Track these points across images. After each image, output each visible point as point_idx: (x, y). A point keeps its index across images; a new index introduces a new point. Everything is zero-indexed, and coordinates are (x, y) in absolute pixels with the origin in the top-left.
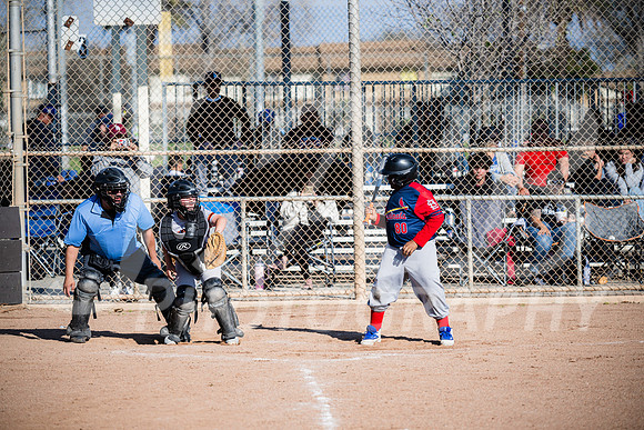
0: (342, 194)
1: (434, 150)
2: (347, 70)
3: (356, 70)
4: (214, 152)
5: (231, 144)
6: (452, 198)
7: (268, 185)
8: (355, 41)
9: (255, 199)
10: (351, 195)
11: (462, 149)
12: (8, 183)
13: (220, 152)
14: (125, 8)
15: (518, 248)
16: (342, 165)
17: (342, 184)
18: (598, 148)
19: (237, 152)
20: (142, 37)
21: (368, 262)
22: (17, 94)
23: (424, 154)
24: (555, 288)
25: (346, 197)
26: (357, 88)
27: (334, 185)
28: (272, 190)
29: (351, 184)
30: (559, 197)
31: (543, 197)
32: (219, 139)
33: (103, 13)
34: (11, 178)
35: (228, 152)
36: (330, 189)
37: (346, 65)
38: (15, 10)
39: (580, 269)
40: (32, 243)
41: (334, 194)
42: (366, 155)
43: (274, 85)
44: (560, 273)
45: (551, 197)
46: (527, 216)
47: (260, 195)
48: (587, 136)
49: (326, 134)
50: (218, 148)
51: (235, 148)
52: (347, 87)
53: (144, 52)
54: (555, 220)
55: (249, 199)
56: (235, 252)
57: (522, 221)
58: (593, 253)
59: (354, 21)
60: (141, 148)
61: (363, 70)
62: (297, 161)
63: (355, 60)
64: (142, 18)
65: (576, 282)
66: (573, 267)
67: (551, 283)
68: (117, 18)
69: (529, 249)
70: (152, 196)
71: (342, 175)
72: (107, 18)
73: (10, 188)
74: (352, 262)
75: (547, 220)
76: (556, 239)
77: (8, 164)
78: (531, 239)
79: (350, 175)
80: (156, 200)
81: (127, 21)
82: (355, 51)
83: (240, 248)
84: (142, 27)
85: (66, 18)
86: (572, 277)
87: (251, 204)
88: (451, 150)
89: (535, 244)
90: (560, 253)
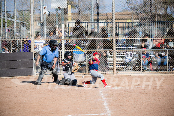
0: (111, 49)
1: (133, 38)
2: (112, 19)
3: (114, 19)
4: (80, 39)
5: (84, 37)
6: (137, 50)
7: (93, 47)
8: (114, 12)
9: (90, 50)
10: (113, 49)
11: (139, 38)
12: (30, 46)
13: (81, 39)
14: (58, 4)
15: (153, 62)
16: (111, 42)
17: (111, 47)
18: (172, 38)
19: (85, 39)
20: (63, 11)
21: (117, 65)
22: (32, 25)
23: (130, 39)
24: (162, 72)
25: (112, 50)
26: (114, 24)
27: (109, 47)
28: (94, 48)
29: (113, 47)
30: (163, 50)
31: (159, 50)
32: (81, 36)
33: (53, 6)
34: (31, 45)
35: (83, 39)
36: (108, 48)
37: (112, 18)
38: (32, 5)
39: (168, 67)
40: (36, 61)
41: (109, 49)
42: (116, 40)
43: (94, 23)
44: (163, 68)
45: (161, 50)
46: (155, 54)
47: (91, 49)
48: (170, 35)
49: (107, 35)
50: (81, 38)
51: (85, 38)
52: (112, 23)
53: (63, 15)
54: (162, 55)
55: (88, 50)
56: (85, 63)
57: (154, 56)
58: (171, 63)
59: (113, 8)
60: (62, 38)
61: (116, 19)
62: (100, 41)
63: (114, 17)
64: (63, 7)
65: (167, 71)
66: (166, 67)
67: (161, 71)
68: (56, 7)
69: (156, 62)
70: (65, 50)
71: (111, 44)
72: (54, 7)
73: (31, 48)
74: (113, 65)
75: (160, 55)
76: (162, 60)
77: (30, 42)
78: (156, 60)
79: (113, 44)
80: (66, 50)
81: (59, 7)
82: (114, 15)
83: (86, 62)
84: (63, 9)
85: (44, 7)
86: (166, 69)
87: (89, 51)
88: (137, 38)
89: (157, 61)
90: (163, 63)
